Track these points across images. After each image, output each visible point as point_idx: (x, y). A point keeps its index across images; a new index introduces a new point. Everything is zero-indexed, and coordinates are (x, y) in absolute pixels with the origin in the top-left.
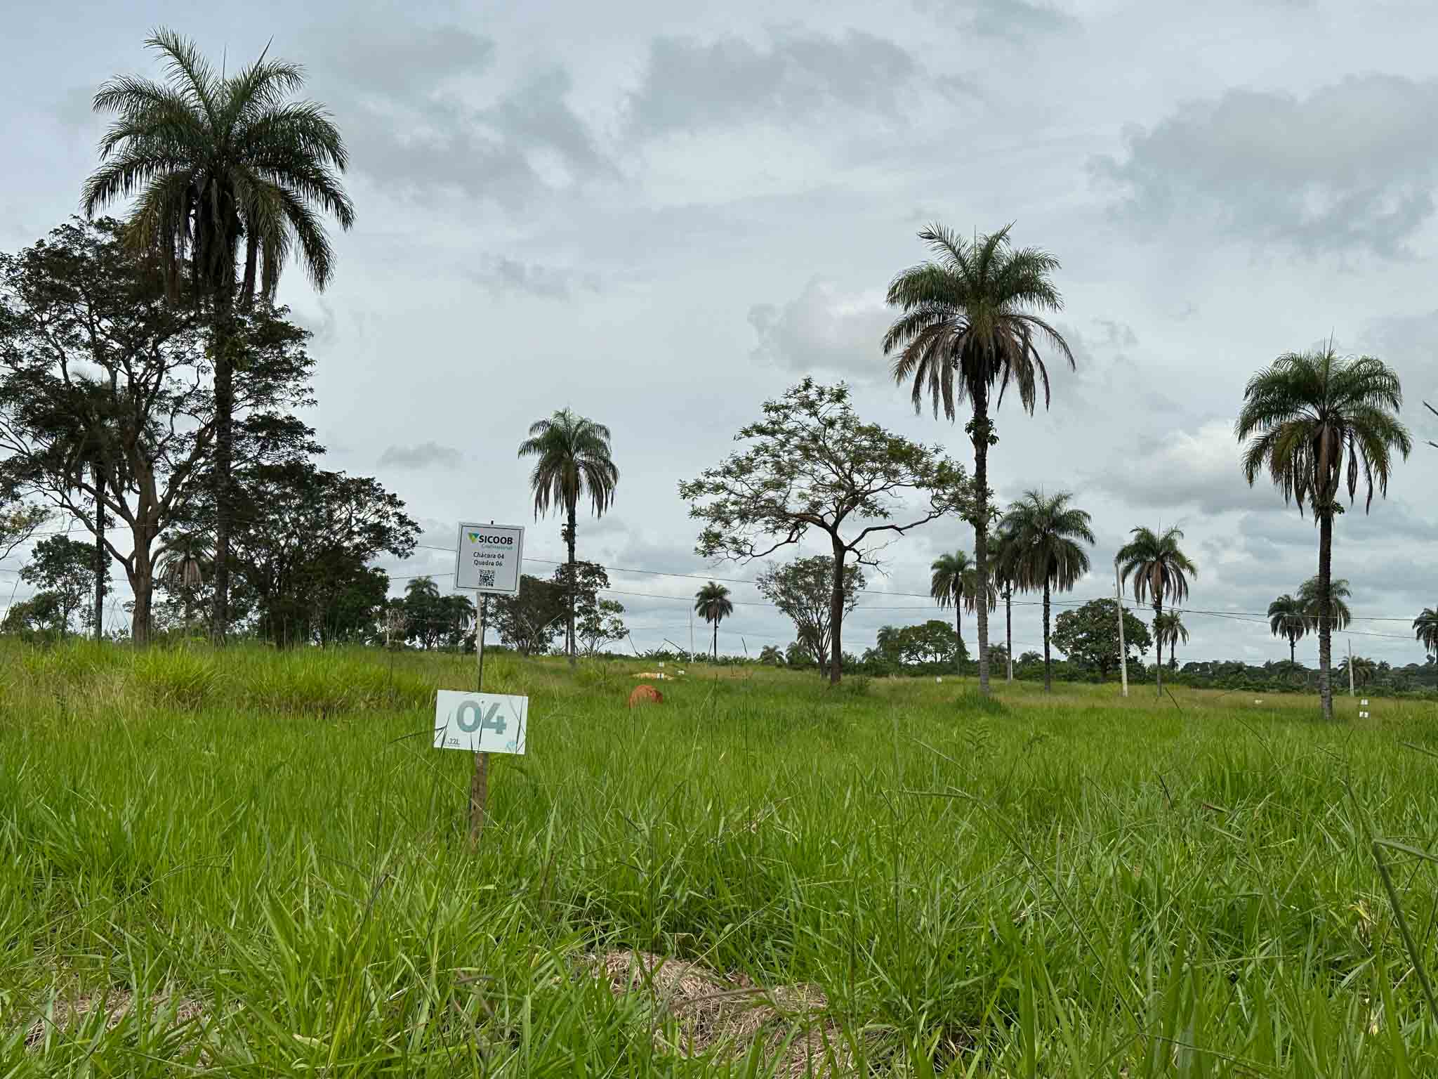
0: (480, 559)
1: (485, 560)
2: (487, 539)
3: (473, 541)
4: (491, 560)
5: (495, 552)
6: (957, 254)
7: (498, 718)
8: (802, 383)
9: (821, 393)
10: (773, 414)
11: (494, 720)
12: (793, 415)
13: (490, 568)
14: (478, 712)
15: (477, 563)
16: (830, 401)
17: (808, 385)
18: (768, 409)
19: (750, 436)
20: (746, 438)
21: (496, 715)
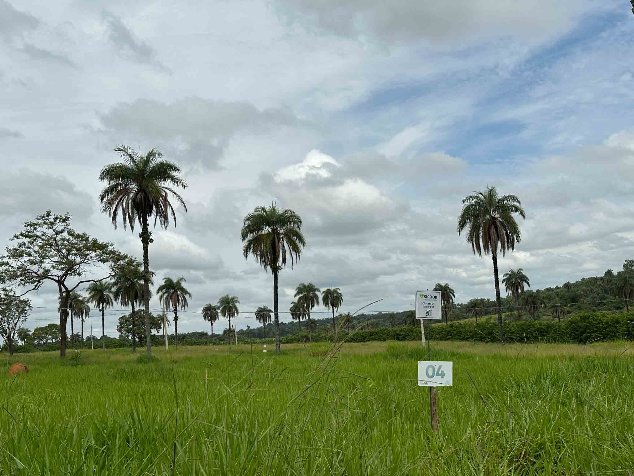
0: (426, 305)
1: (427, 305)
2: (427, 297)
3: (422, 298)
4: (430, 305)
5: (431, 302)
6: (132, 158)
7: (442, 371)
8: (46, 213)
9: (56, 218)
10: (29, 228)
11: (440, 372)
12: (40, 228)
13: (430, 309)
14: (434, 370)
15: (424, 307)
16: (60, 222)
17: (49, 215)
18: (26, 225)
19: (18, 238)
20: (16, 239)
21: (441, 370)
